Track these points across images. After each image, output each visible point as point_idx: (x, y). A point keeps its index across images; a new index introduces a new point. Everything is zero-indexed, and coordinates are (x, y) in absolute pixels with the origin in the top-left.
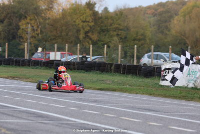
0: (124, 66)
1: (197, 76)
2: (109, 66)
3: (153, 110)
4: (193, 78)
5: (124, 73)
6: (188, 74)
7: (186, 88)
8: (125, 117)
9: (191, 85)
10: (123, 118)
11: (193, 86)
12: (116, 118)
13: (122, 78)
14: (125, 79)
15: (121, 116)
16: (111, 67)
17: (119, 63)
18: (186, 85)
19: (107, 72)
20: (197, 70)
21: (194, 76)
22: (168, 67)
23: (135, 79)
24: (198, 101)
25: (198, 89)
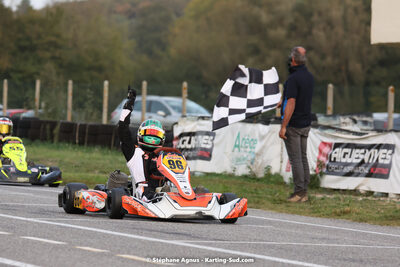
0: (83, 127)
1: (257, 150)
2: (48, 127)
3: (185, 234)
4: (245, 154)
5: (81, 143)
6: (236, 146)
7: (231, 176)
8: (129, 253)
9: (242, 170)
10: (124, 256)
11: (246, 172)
12: (109, 256)
13: (80, 154)
14: (87, 156)
15: (119, 252)
16: (52, 130)
17: (69, 119)
18: (229, 170)
19: (44, 139)
20: (257, 136)
21: (249, 150)
22: (188, 129)
23: (110, 157)
24: (272, 209)
25: (258, 180)
